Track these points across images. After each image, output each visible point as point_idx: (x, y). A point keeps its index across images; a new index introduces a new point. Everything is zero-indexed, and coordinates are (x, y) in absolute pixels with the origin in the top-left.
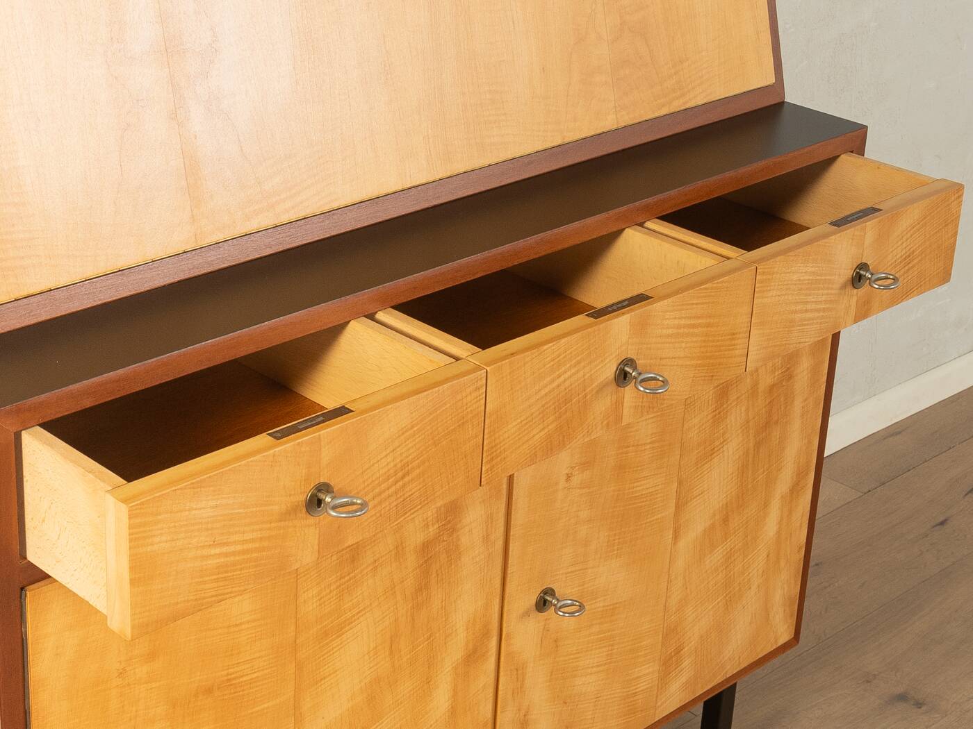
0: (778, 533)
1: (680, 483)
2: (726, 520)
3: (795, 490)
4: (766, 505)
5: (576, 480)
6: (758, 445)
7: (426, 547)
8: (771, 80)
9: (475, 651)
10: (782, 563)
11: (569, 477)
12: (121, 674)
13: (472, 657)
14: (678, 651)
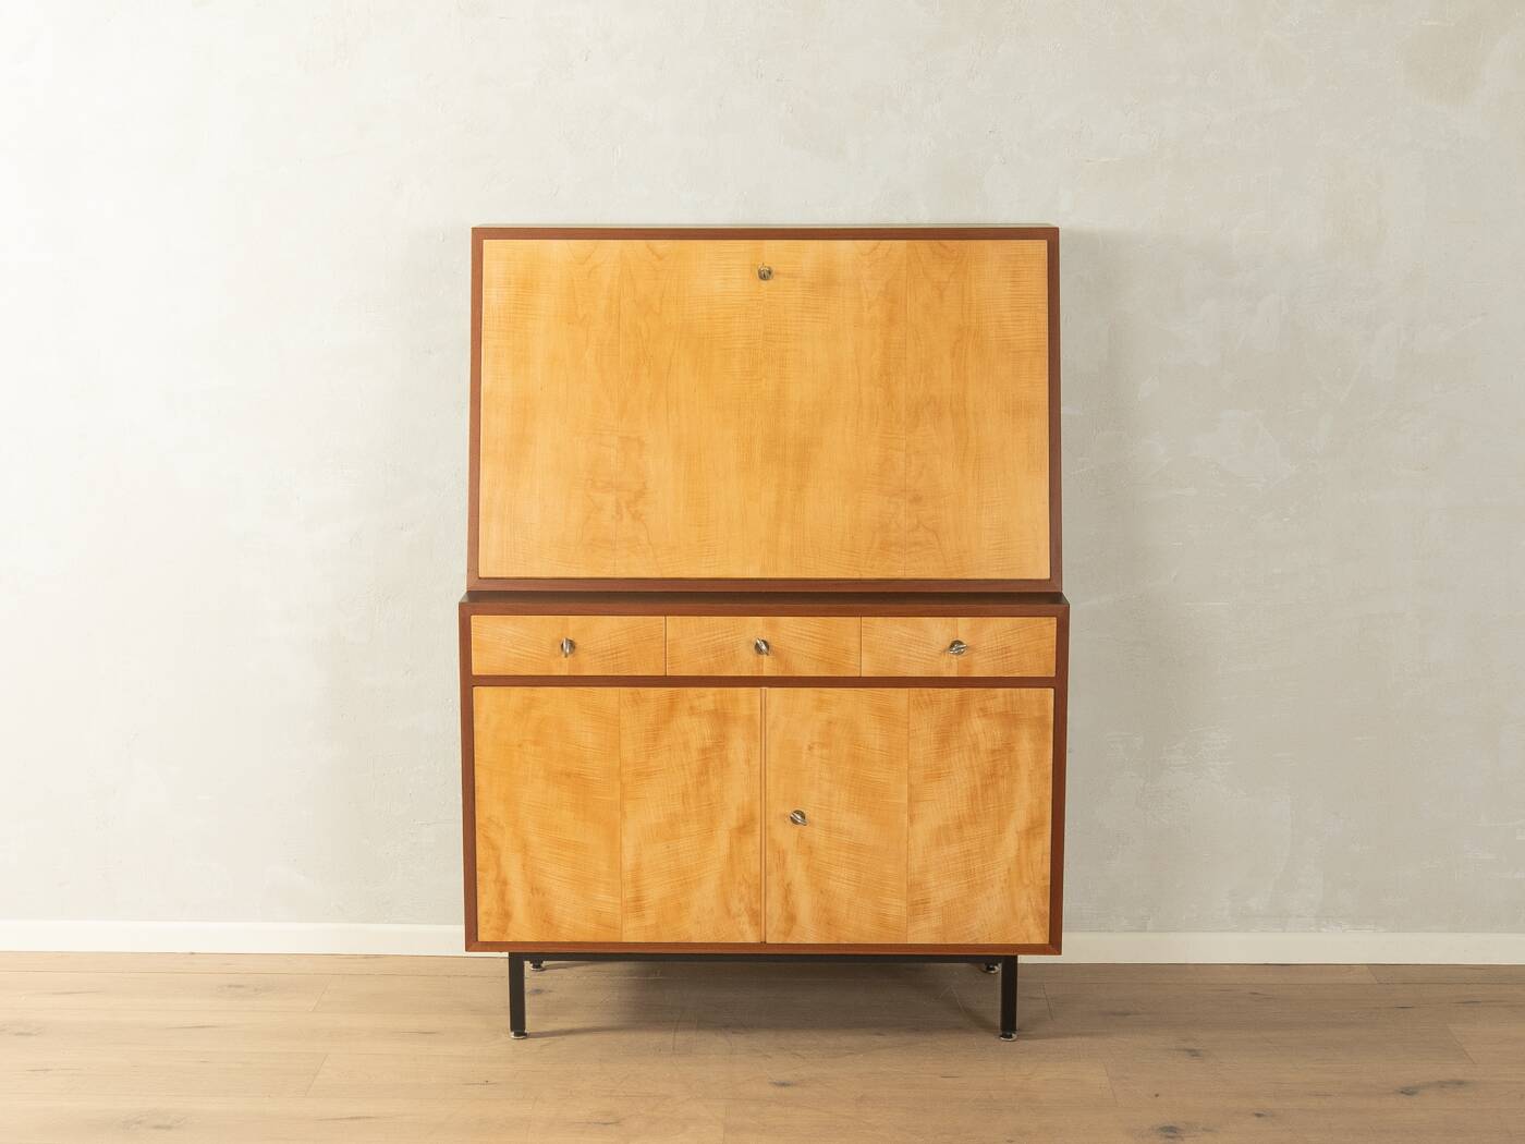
0: (1018, 856)
1: (911, 786)
2: (960, 827)
3: (1030, 832)
4: (1001, 831)
5: (817, 752)
6: (985, 787)
7: (704, 751)
8: (1046, 575)
9: (744, 826)
10: (1026, 881)
11: (810, 748)
12: (520, 746)
13: (743, 829)
14: (925, 902)
